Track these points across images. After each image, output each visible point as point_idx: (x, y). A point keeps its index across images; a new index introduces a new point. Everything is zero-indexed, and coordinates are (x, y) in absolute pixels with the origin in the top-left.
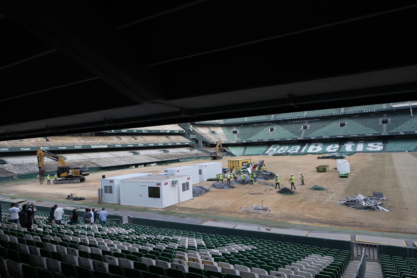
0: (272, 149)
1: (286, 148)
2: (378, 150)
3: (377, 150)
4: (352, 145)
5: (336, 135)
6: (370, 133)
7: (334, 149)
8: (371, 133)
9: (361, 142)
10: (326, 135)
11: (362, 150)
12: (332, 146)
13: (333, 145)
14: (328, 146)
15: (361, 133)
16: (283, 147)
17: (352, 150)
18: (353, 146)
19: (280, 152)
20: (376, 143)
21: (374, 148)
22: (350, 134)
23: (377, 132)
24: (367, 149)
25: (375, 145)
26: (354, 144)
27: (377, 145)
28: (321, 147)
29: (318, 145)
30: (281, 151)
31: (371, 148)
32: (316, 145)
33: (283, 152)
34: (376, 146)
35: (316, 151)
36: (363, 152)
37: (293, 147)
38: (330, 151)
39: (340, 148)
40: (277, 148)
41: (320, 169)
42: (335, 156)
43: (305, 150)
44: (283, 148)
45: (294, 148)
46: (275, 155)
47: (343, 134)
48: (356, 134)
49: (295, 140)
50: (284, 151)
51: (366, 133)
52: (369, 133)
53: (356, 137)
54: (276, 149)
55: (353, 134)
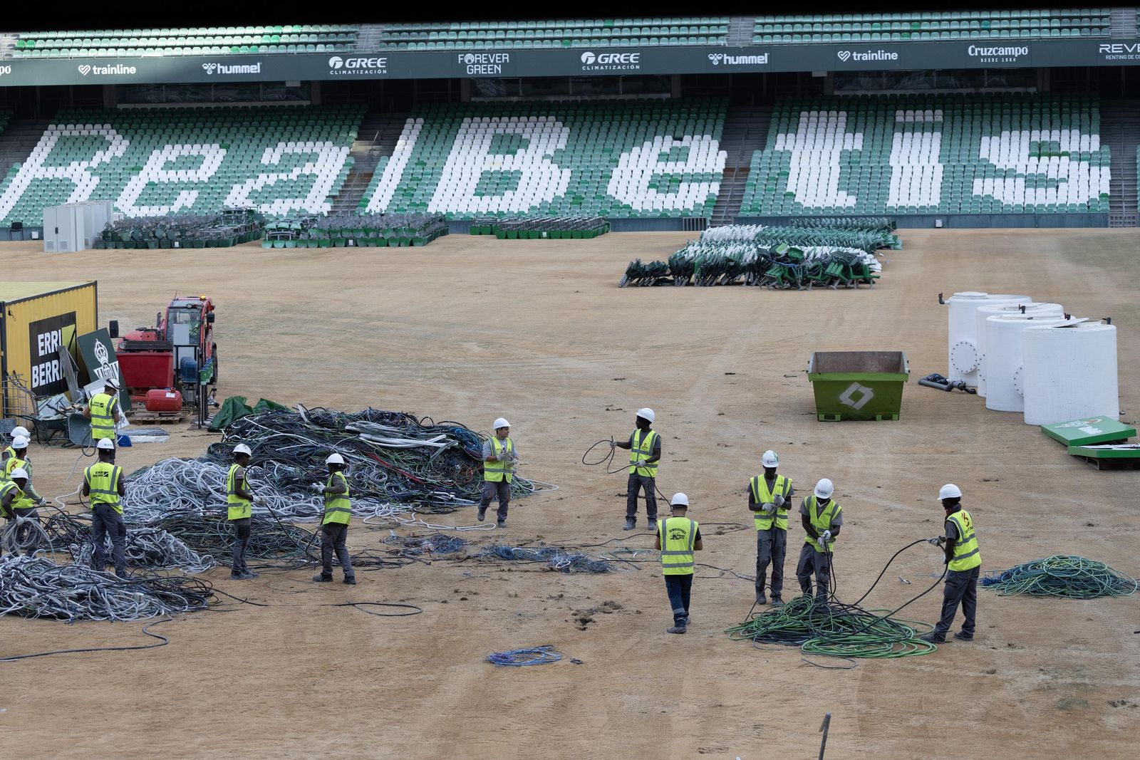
0: (51, 173)
1: (196, 162)
2: (1073, 200)
3: (1062, 200)
4: (838, 148)
5: (702, 42)
6: (1005, 35)
7: (684, 186)
8: (1015, 35)
9: (919, 119)
10: (604, 44)
11: (936, 201)
12: (664, 157)
13: (665, 143)
14: (624, 156)
15: (925, 37)
16: (172, 152)
17: (846, 201)
18: (848, 160)
19: (145, 212)
20: (1045, 136)
21: (1035, 181)
22: (826, 39)
23: (1066, 34)
24: (981, 187)
25: (1040, 151)
26: (856, 142)
27: (1060, 155)
28: (558, 158)
29: (524, 144)
30: (153, 192)
31: (1009, 181)
32: (506, 144)
33: (176, 208)
34: (1049, 166)
35: (514, 203)
36: (950, 220)
37: (271, 156)
38: (648, 206)
39: (735, 174)
40: (100, 157)
41: (845, 384)
42: (796, 261)
43: (404, 191)
44: (168, 166)
45: (288, 162)
46: (126, 237)
47: (767, 40)
48: (886, 38)
49: (293, 83)
50: (187, 200)
51: (965, 36)
52: (995, 35)
53: (877, 74)
54: (94, 172)
55: (856, 38)
